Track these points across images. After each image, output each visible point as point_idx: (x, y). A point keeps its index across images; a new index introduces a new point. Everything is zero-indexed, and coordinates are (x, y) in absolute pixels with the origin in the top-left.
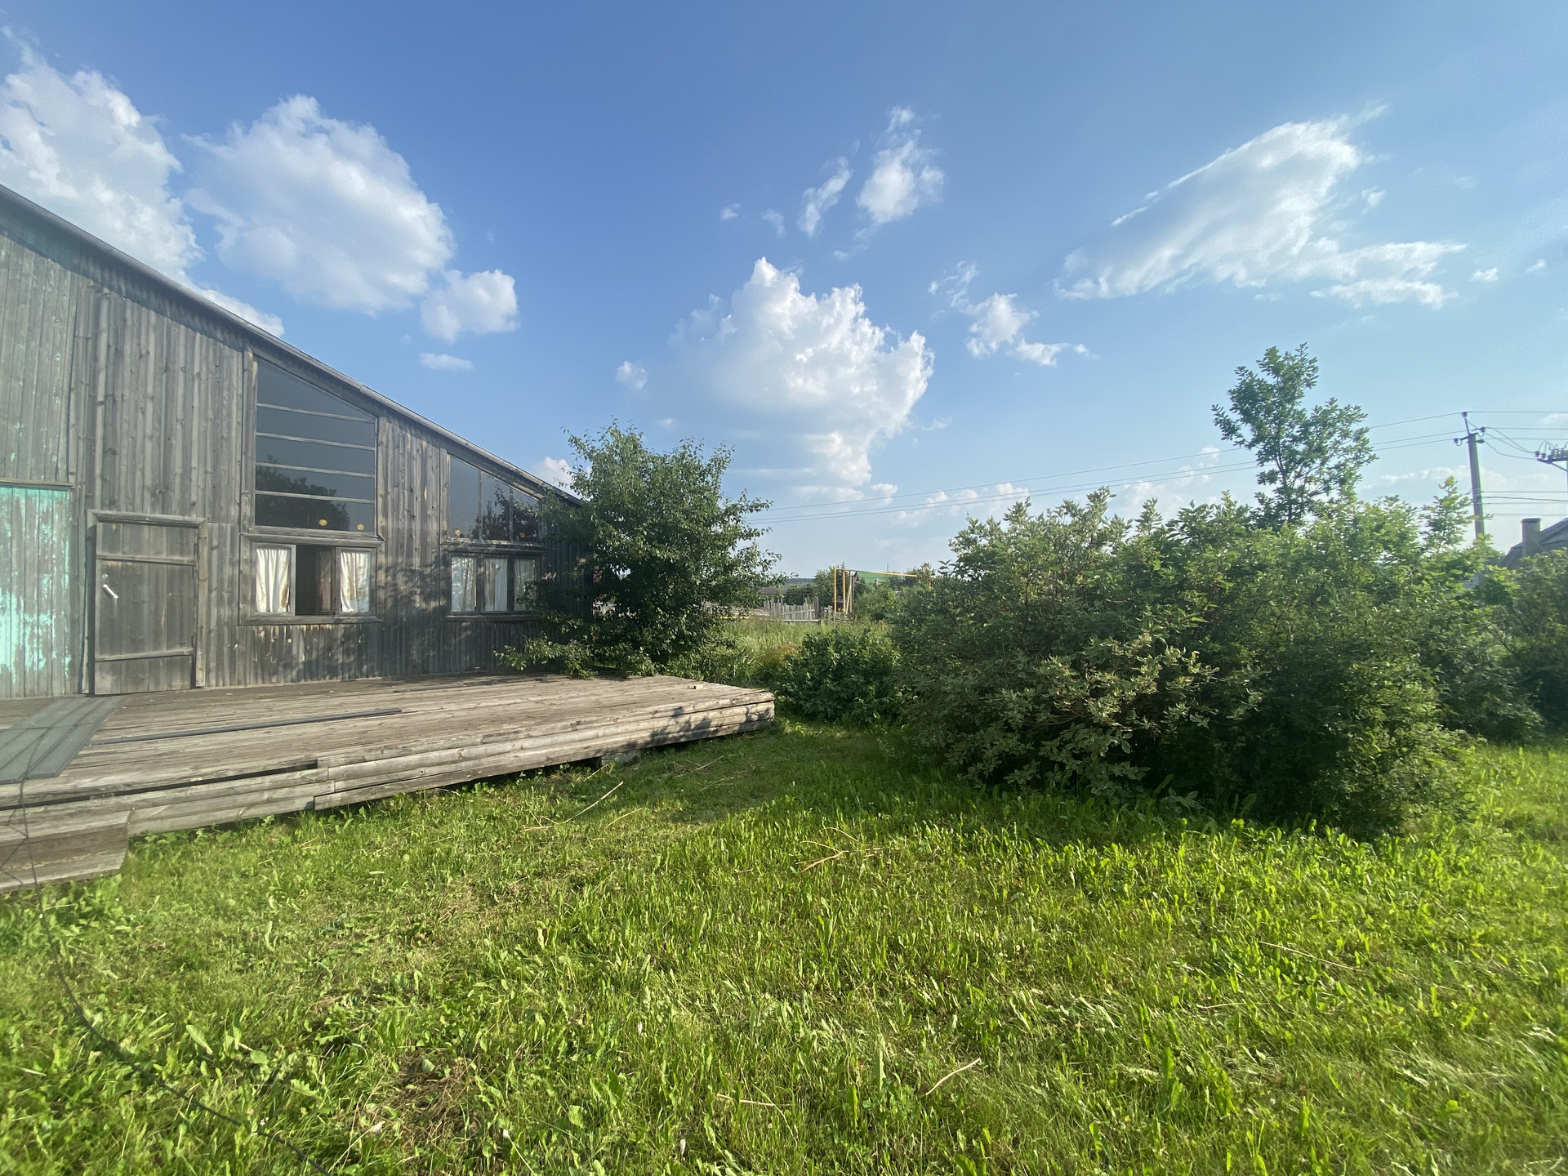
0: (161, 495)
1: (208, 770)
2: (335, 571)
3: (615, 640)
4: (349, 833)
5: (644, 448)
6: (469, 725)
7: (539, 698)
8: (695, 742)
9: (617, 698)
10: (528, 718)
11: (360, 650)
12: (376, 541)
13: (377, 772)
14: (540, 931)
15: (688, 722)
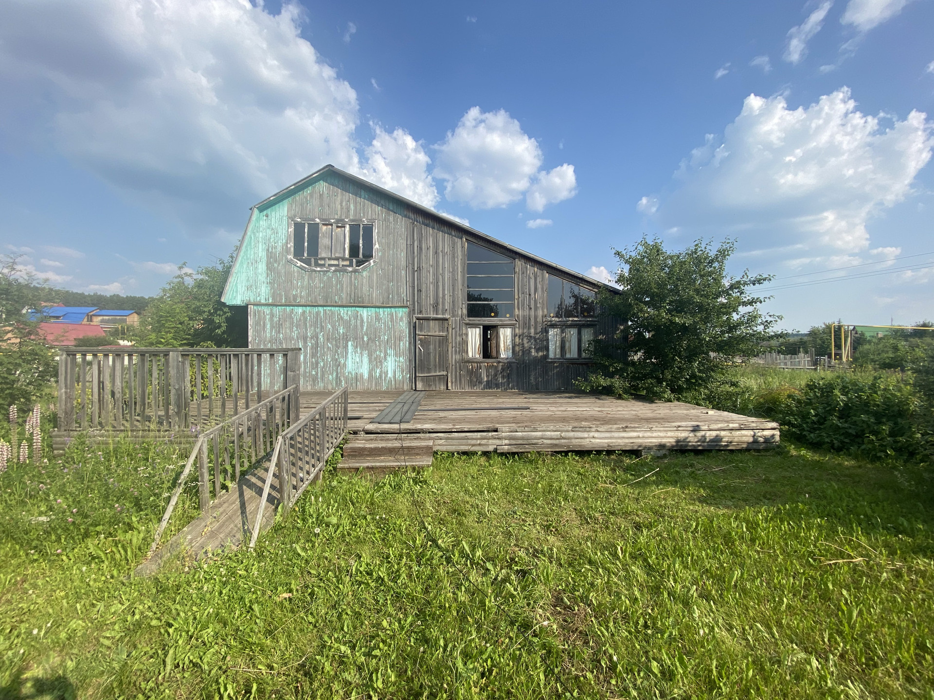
0: (436, 307)
1: (458, 427)
2: (497, 337)
3: (645, 377)
4: (512, 466)
5: (664, 250)
6: (564, 420)
7: (600, 409)
8: (710, 451)
9: (650, 414)
10: (595, 420)
11: (509, 376)
12: (515, 322)
13: (522, 438)
14: (619, 548)
15: (704, 436)
